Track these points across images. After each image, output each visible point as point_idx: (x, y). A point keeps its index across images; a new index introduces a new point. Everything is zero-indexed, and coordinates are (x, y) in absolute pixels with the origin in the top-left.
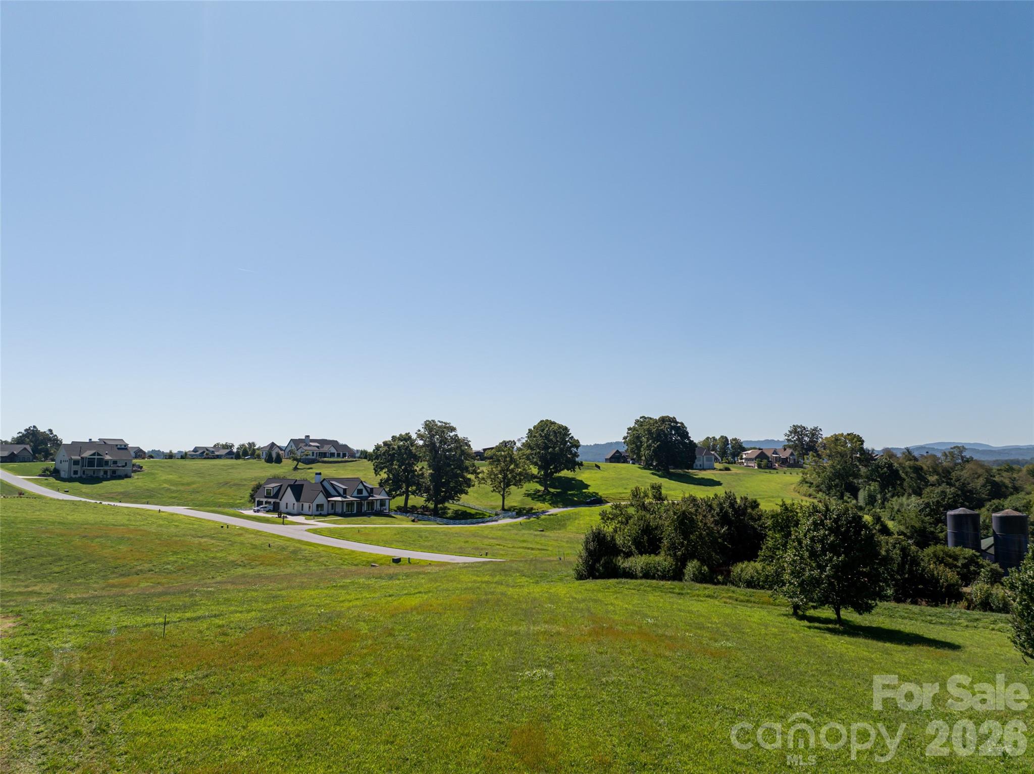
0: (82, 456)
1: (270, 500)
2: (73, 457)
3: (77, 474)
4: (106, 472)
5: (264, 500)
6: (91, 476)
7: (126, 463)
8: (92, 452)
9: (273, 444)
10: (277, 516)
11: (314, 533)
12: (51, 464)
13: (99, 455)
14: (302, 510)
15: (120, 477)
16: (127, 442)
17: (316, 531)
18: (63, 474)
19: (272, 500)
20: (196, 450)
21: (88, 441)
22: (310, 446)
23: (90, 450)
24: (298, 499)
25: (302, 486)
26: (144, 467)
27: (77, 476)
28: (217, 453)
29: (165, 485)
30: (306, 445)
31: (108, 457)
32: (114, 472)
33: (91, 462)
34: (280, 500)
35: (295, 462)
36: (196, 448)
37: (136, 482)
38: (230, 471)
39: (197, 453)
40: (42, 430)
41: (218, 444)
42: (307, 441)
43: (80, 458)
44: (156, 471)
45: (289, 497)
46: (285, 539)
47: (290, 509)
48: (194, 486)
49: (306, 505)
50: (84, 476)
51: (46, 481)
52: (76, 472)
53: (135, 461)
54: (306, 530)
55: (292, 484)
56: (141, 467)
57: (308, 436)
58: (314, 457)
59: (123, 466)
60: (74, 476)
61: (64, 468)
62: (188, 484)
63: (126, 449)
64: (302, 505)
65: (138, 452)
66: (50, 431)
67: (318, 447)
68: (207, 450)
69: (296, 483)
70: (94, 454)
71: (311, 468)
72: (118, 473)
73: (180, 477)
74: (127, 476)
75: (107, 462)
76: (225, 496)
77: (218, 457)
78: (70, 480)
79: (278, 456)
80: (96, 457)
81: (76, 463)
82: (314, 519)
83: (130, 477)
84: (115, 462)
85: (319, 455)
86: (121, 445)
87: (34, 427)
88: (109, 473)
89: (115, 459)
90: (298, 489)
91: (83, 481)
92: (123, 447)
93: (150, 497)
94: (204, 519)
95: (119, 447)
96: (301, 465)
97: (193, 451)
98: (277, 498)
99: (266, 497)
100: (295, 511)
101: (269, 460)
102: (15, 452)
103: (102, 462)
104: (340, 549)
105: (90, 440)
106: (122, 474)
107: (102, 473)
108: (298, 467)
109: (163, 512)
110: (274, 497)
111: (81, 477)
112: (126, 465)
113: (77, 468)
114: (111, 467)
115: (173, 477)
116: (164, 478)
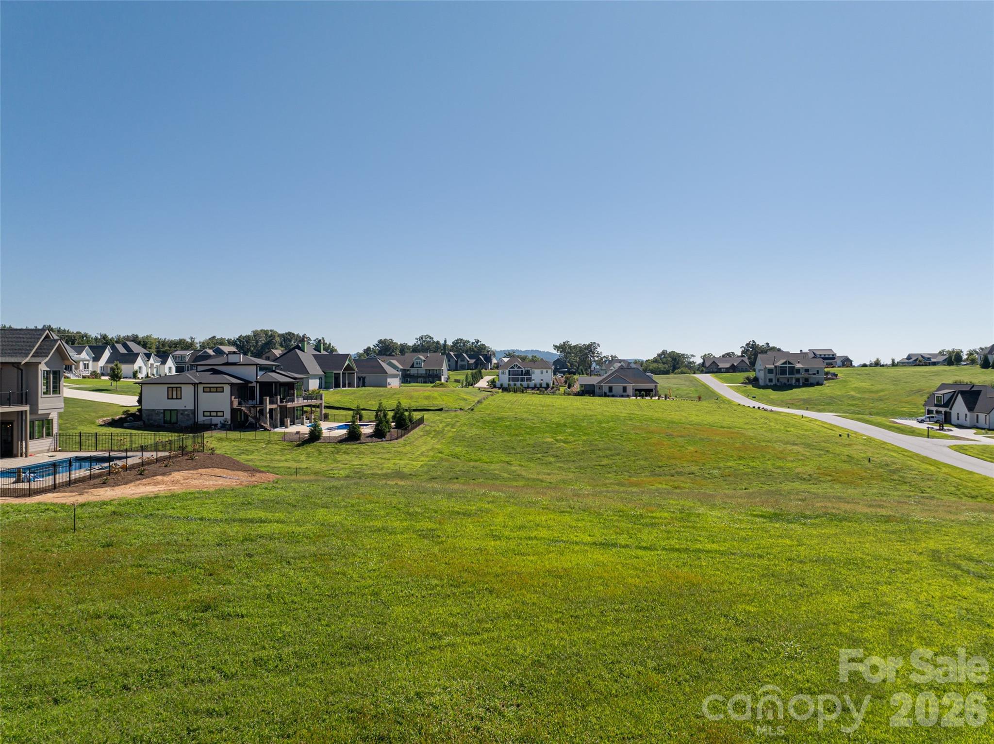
0: (777, 364)
1: (940, 409)
2: (768, 366)
3: (772, 382)
4: (798, 380)
5: (934, 409)
6: (785, 384)
7: (818, 371)
8: (783, 361)
10: (938, 428)
11: (956, 451)
12: (752, 375)
13: (790, 363)
14: (977, 422)
15: (812, 385)
16: (835, 352)
17: (961, 449)
18: (761, 383)
19: (943, 410)
20: (909, 358)
24: (971, 408)
25: (978, 393)
26: (839, 375)
27: (772, 384)
28: (933, 360)
29: (853, 393)
31: (798, 366)
32: (807, 380)
33: (783, 370)
34: (951, 409)
36: (909, 355)
37: (828, 389)
38: (932, 378)
39: (911, 360)
40: (761, 344)
43: (773, 367)
44: (851, 379)
45: (960, 407)
47: (960, 422)
48: (882, 394)
49: (982, 416)
50: (778, 384)
51: (745, 388)
52: (771, 380)
53: (826, 370)
54: (948, 447)
55: (968, 389)
56: (836, 375)
59: (814, 374)
60: (769, 384)
61: (761, 375)
62: (877, 392)
63: (834, 358)
64: (977, 415)
65: (845, 361)
66: (767, 344)
68: (922, 357)
69: (974, 389)
70: (785, 363)
72: (811, 381)
73: (872, 385)
74: (819, 384)
75: (798, 371)
77: (934, 364)
78: (765, 387)
80: (787, 365)
81: (770, 371)
82: (987, 433)
83: (822, 384)
84: (807, 370)
86: (829, 355)
87: (754, 341)
88: (801, 381)
89: (806, 367)
90: (972, 396)
91: (776, 388)
92: (831, 356)
93: (829, 404)
95: (823, 356)
97: (907, 359)
98: (947, 407)
99: (936, 405)
100: (968, 423)
101: (985, 365)
102: (735, 364)
103: (793, 371)
104: (971, 473)
106: (815, 382)
107: (794, 381)
109: (806, 417)
110: (946, 405)
111: (775, 385)
112: (818, 373)
113: (772, 376)
114: (803, 375)
115: (866, 385)
116: (855, 385)
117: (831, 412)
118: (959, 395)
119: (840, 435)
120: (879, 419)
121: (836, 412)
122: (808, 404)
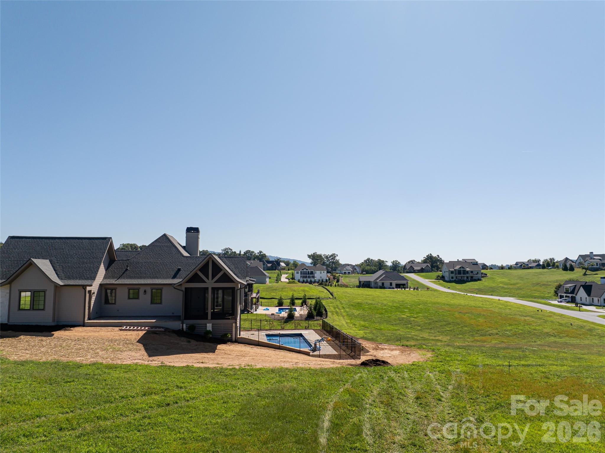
0: (455, 268)
1: (568, 295)
2: (450, 270)
4: (467, 277)
5: (565, 295)
6: (460, 280)
7: (478, 272)
8: (460, 266)
9: (567, 259)
10: (575, 305)
12: (440, 273)
13: (463, 268)
14: (593, 302)
15: (476, 280)
16: (477, 260)
18: (446, 279)
19: (570, 295)
20: (517, 264)
21: (457, 261)
22: (594, 259)
23: (459, 265)
24: (589, 294)
25: (591, 286)
26: (488, 274)
28: (530, 265)
29: (501, 285)
30: (591, 259)
31: (468, 269)
32: (472, 277)
33: (459, 272)
34: (576, 295)
35: (584, 270)
36: (517, 263)
37: (484, 283)
38: (540, 276)
39: (518, 266)
40: (434, 256)
41: (530, 260)
42: (591, 256)
43: (454, 270)
44: (495, 277)
45: (582, 294)
46: (583, 321)
47: (584, 301)
48: (518, 285)
49: (596, 299)
50: (457, 280)
51: (439, 282)
52: (452, 278)
53: (483, 271)
54: (597, 316)
55: (584, 284)
56: (486, 275)
57: (592, 253)
58: (598, 267)
59: (476, 274)
60: (452, 280)
61: (447, 275)
62: (514, 284)
63: (477, 264)
64: (593, 299)
65: (484, 265)
66: (438, 256)
67: (600, 260)
68: (524, 264)
69: (586, 284)
70: (460, 268)
71: (597, 274)
72: (474, 278)
73: (509, 280)
74: (479, 280)
75: (468, 272)
76: (538, 292)
77: (531, 268)
78: (450, 282)
79: (571, 266)
80: (462, 269)
81: (452, 272)
82: (603, 308)
83: (481, 280)
84: (472, 272)
85: (602, 265)
86: (474, 262)
87: (431, 254)
88: (469, 278)
89: (472, 270)
90: (588, 288)
91: (456, 282)
92: (475, 263)
93: (493, 291)
94: (526, 306)
95: (473, 263)
96: (588, 272)
97: (515, 265)
98: (573, 294)
99: (565, 293)
100: (588, 303)
101: (565, 269)
102: (423, 268)
103: (465, 272)
105: (458, 260)
106: (476, 278)
107: (465, 278)
108: (586, 273)
110: (571, 293)
111: (455, 280)
112: (478, 273)
113: (453, 275)
114: (471, 275)
115: (505, 280)
116: (500, 281)
118: (581, 287)
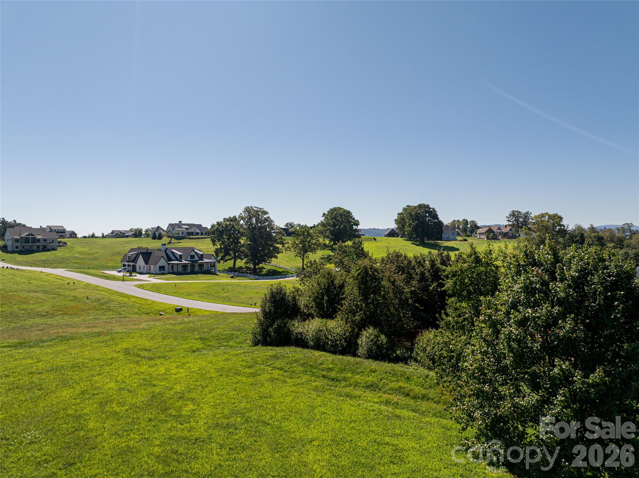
0: (22, 236)
2: (15, 237)
3: (18, 248)
4: (38, 247)
5: (127, 263)
6: (28, 250)
9: (158, 227)
10: (129, 275)
11: (139, 288)
12: (2, 242)
13: (32, 235)
14: (150, 270)
15: (49, 250)
16: (65, 228)
17: (141, 287)
18: (9, 249)
19: (131, 264)
20: (113, 232)
22: (182, 228)
23: (27, 232)
24: (146, 263)
25: (151, 253)
26: (68, 243)
27: (18, 250)
28: (126, 234)
29: (77, 255)
30: (179, 227)
31: (39, 237)
32: (45, 247)
33: (27, 240)
34: (136, 263)
35: (170, 239)
36: (113, 231)
37: (60, 253)
38: (125, 245)
39: (114, 234)
40: (9, 221)
41: (132, 229)
42: (180, 225)
43: (19, 237)
44: (76, 246)
45: (141, 261)
46: (112, 292)
47: (142, 270)
48: (96, 255)
49: (152, 267)
50: (23, 250)
52: (17, 247)
53: (59, 240)
54: (134, 286)
55: (145, 251)
56: (66, 244)
57: (181, 222)
58: (183, 235)
59: (50, 243)
60: (16, 250)
61: (9, 244)
62: (93, 254)
63: (64, 232)
64: (150, 266)
65: (72, 234)
66: (15, 221)
67: (187, 229)
68: (120, 232)
70: (29, 235)
71: (180, 243)
72: (48, 247)
73: (90, 250)
74: (54, 249)
75: (39, 240)
77: (127, 236)
78: (13, 252)
79: (160, 234)
80: (30, 237)
81: (17, 241)
83: (56, 250)
84: (45, 240)
85: (187, 234)
86: (61, 230)
87: (3, 219)
88: (41, 248)
89: (45, 238)
90: (147, 255)
91: (21, 253)
93: (61, 263)
95: (57, 231)
96: (173, 240)
97: (111, 233)
99: (128, 262)
100: (145, 271)
101: (154, 237)
103: (35, 240)
104: (146, 300)
106: (51, 248)
107: (35, 248)
108: (171, 242)
109: (44, 273)
110: (133, 261)
111: (21, 251)
112: (53, 241)
113: (18, 244)
114: (42, 243)
115: (86, 250)
116: (78, 250)
117: (62, 268)
118: (141, 255)
119: (68, 283)
120: (94, 271)
121: (65, 268)
122: (45, 264)
